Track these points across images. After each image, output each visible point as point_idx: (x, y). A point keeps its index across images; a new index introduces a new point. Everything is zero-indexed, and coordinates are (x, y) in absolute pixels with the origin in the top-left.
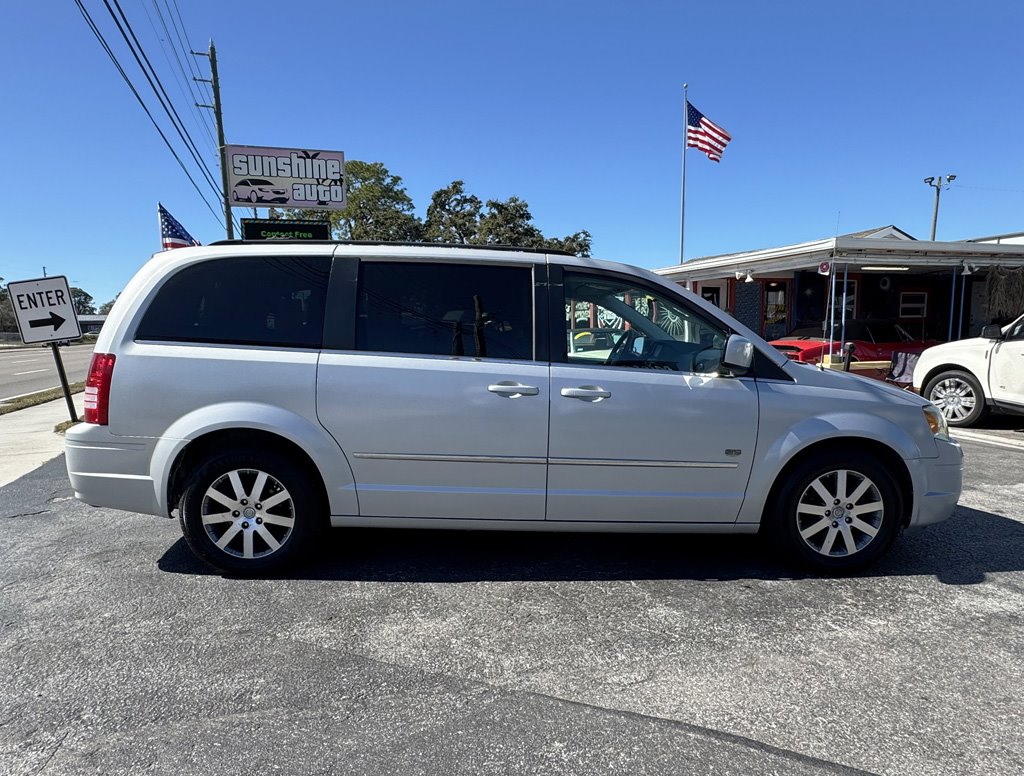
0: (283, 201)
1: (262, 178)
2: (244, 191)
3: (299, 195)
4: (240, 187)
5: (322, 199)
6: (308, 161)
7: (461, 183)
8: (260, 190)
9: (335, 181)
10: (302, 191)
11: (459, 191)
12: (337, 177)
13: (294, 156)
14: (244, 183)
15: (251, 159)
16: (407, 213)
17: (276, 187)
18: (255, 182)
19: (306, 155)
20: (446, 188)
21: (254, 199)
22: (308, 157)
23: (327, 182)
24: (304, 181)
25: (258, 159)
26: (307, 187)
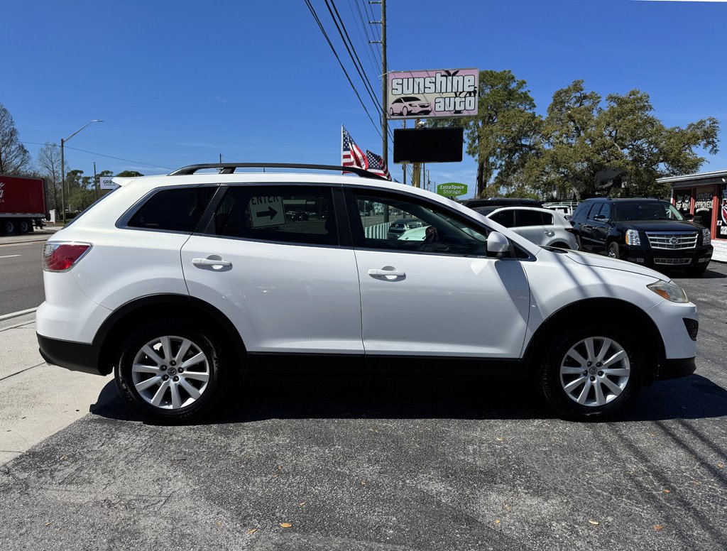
0: (427, 113)
1: (413, 96)
2: (398, 107)
3: (440, 107)
4: (396, 104)
5: (458, 108)
6: (451, 77)
7: (582, 82)
8: (410, 105)
9: (470, 93)
10: (442, 104)
11: (579, 89)
12: (472, 89)
13: (438, 75)
14: (399, 101)
15: (405, 81)
17: (423, 102)
21: (405, 113)
22: (449, 75)
23: (463, 95)
24: (445, 95)
25: (411, 80)
26: (447, 100)
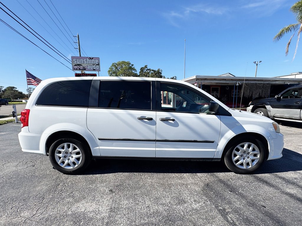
0: (85, 69)
1: (80, 64)
2: (76, 67)
3: (89, 68)
4: (75, 66)
5: (94, 69)
6: (91, 60)
7: (147, 66)
8: (80, 67)
9: (97, 64)
10: (89, 67)
11: (147, 68)
12: (98, 63)
13: (87, 59)
14: (76, 65)
15: (77, 59)
16: (135, 73)
17: (83, 66)
18: (78, 65)
19: (90, 58)
20: (143, 67)
21: (78, 69)
22: (91, 59)
23: (95, 65)
24: (90, 65)
25: (79, 59)
26: (91, 66)
